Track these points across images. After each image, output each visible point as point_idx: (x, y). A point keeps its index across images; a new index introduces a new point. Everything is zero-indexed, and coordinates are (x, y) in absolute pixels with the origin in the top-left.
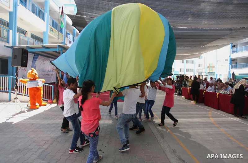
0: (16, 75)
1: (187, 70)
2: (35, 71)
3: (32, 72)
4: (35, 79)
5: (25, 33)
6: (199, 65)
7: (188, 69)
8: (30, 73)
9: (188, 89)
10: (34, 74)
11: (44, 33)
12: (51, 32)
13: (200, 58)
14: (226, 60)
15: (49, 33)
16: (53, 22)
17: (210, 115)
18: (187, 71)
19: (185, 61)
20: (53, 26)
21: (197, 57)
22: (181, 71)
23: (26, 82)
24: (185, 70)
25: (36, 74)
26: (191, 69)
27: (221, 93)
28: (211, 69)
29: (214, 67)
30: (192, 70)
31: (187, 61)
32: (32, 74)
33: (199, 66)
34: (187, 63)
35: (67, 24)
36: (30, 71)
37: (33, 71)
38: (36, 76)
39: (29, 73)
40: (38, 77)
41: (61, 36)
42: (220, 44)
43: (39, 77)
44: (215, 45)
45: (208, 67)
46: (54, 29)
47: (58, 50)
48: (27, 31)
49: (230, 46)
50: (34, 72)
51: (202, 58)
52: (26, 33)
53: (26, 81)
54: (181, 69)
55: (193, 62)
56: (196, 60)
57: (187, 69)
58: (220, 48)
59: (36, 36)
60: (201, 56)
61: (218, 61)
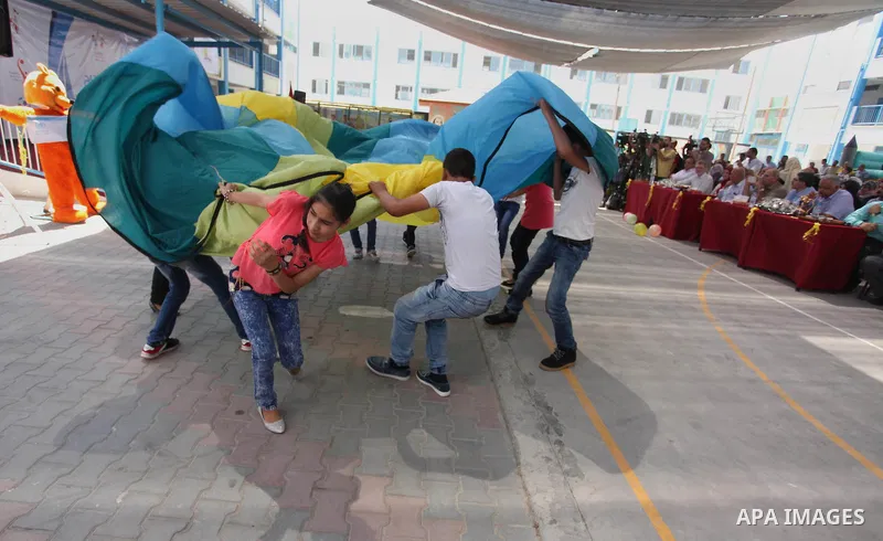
1: (676, 119)
2: (53, 79)
3: (41, 80)
4: (57, 108)
6: (728, 99)
7: (680, 116)
8: (35, 86)
9: (652, 185)
10: (50, 89)
13: (735, 71)
14: (843, 85)
17: (700, 282)
18: (672, 122)
19: (673, 77)
21: (725, 65)
22: (648, 120)
23: (23, 120)
24: (665, 117)
25: (58, 89)
26: (689, 117)
27: (766, 209)
28: (770, 123)
29: (784, 112)
30: (693, 120)
31: (681, 80)
32: (44, 88)
33: (726, 107)
34: (679, 87)
36: (33, 76)
37: (44, 75)
38: (60, 97)
39: (31, 83)
40: (68, 101)
43: (72, 103)
45: (760, 114)
50: (48, 80)
51: (745, 72)
53: (21, 115)
54: (649, 114)
55: (703, 86)
56: (721, 80)
57: (673, 115)
60: (745, 58)
61: (806, 87)
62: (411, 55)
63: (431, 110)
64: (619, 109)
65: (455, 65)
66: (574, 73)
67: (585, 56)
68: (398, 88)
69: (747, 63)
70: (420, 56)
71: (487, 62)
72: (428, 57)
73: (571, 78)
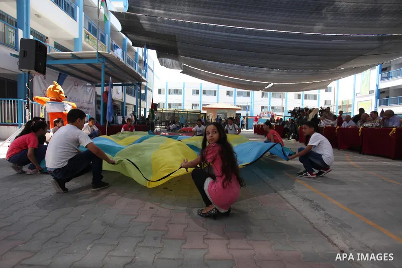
0: (27, 85)
2: (59, 88)
3: (55, 88)
4: (60, 100)
5: (45, 40)
6: (326, 101)
8: (52, 90)
10: (58, 91)
11: (75, 41)
12: (87, 40)
13: (326, 91)
14: (371, 92)
15: (84, 42)
16: (90, 25)
19: (303, 94)
20: (89, 30)
23: (45, 102)
25: (61, 91)
27: (367, 127)
29: (349, 106)
31: (306, 95)
32: (55, 91)
33: (325, 104)
34: (306, 98)
35: (113, 30)
36: (51, 86)
37: (56, 86)
38: (62, 95)
39: (50, 89)
41: (104, 47)
42: (362, 65)
43: (66, 97)
44: (353, 66)
45: (339, 107)
46: (92, 36)
47: (97, 62)
48: (47, 38)
49: (378, 68)
50: (57, 88)
51: (330, 91)
52: (47, 40)
53: (44, 100)
55: (315, 97)
56: (321, 94)
58: (361, 72)
59: (62, 46)
60: (329, 86)
61: (357, 94)
62: (197, 92)
63: (207, 112)
64: (283, 108)
65: (215, 95)
66: (263, 95)
67: (268, 87)
68: (193, 105)
69: (330, 88)
70: (201, 92)
71: (228, 93)
72: (204, 92)
73: (262, 97)
